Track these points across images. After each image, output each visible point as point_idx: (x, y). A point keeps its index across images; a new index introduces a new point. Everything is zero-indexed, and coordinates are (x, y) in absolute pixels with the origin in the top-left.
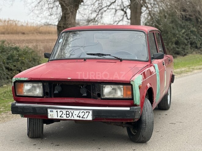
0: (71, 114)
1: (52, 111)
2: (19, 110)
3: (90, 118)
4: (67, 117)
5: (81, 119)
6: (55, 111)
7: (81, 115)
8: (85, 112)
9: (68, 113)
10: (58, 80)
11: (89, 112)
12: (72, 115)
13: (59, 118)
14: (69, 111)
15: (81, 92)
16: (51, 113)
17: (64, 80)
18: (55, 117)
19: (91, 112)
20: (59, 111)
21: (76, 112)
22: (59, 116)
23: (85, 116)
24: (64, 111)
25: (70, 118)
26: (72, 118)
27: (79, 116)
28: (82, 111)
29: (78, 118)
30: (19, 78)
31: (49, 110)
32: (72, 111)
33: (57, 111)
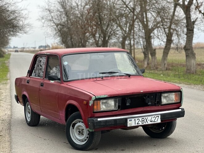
0: (145, 121)
1: (131, 120)
2: (102, 124)
3: (159, 121)
4: (142, 123)
5: (153, 123)
6: (133, 120)
7: (153, 119)
8: (156, 116)
9: (143, 120)
10: (134, 94)
11: (159, 116)
12: (147, 121)
13: (136, 125)
14: (144, 118)
15: (147, 102)
16: (130, 122)
17: (137, 93)
18: (133, 125)
19: (160, 116)
20: (136, 119)
21: (149, 118)
22: (136, 123)
23: (156, 120)
24: (140, 119)
25: (144, 124)
26: (147, 123)
27: (151, 121)
28: (154, 116)
29: (151, 123)
30: (99, 96)
31: (128, 120)
32: (146, 118)
33: (135, 120)
